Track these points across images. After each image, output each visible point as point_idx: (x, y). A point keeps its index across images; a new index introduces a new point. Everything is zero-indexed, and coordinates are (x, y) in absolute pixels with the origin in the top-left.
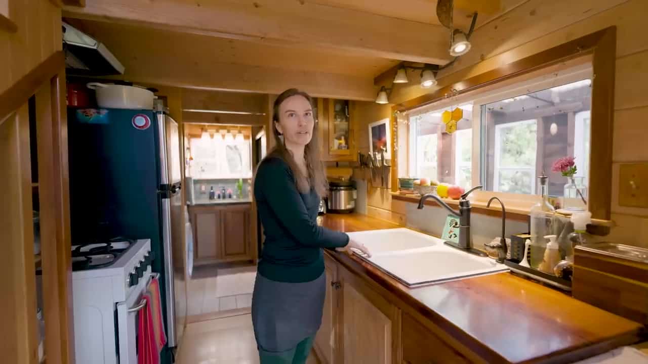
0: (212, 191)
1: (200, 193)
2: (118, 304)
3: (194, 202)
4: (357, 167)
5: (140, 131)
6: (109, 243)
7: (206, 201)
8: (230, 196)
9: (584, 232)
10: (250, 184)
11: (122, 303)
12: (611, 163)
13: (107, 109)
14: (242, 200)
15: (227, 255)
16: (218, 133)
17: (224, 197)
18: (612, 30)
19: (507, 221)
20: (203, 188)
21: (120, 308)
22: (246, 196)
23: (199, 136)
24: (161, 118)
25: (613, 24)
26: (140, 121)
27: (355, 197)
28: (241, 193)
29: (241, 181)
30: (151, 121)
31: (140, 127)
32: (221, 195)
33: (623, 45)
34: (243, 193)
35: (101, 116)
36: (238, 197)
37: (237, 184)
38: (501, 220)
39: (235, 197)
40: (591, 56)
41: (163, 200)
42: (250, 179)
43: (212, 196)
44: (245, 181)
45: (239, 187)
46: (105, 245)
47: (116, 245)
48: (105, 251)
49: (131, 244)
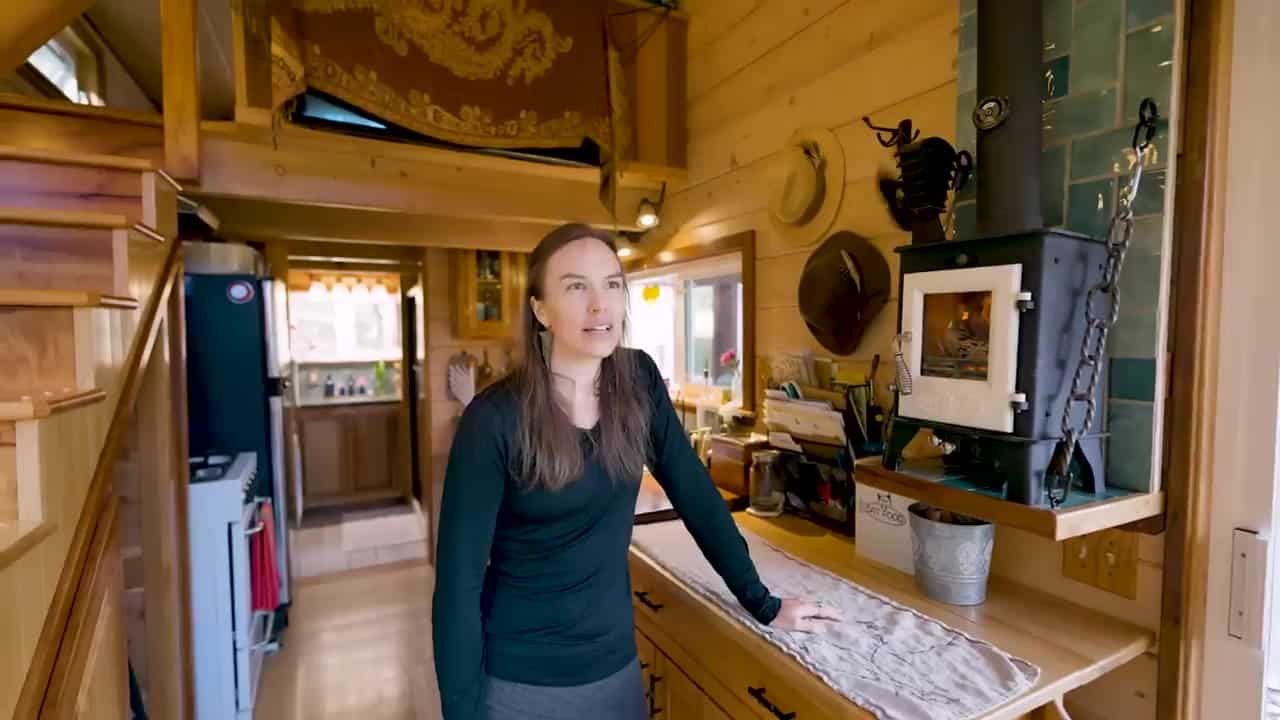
0: (330, 383)
1: (309, 386)
2: (232, 525)
3: (299, 402)
5: (238, 305)
7: (317, 399)
8: (362, 391)
9: (731, 423)
10: (398, 372)
11: (238, 522)
12: (754, 357)
13: (191, 275)
14: (383, 397)
15: (358, 489)
16: (339, 285)
17: (351, 392)
18: (751, 234)
20: (314, 377)
21: (234, 529)
22: (392, 390)
23: (306, 288)
24: (267, 286)
25: (752, 228)
26: (239, 292)
28: (382, 387)
29: (382, 365)
30: (255, 290)
31: (238, 300)
32: (347, 389)
34: (385, 384)
36: (377, 391)
37: (374, 370)
39: (370, 392)
40: (740, 253)
41: (272, 399)
42: (398, 362)
43: (329, 391)
44: (389, 365)
45: (379, 376)
46: (202, 459)
48: (204, 465)
49: (234, 457)
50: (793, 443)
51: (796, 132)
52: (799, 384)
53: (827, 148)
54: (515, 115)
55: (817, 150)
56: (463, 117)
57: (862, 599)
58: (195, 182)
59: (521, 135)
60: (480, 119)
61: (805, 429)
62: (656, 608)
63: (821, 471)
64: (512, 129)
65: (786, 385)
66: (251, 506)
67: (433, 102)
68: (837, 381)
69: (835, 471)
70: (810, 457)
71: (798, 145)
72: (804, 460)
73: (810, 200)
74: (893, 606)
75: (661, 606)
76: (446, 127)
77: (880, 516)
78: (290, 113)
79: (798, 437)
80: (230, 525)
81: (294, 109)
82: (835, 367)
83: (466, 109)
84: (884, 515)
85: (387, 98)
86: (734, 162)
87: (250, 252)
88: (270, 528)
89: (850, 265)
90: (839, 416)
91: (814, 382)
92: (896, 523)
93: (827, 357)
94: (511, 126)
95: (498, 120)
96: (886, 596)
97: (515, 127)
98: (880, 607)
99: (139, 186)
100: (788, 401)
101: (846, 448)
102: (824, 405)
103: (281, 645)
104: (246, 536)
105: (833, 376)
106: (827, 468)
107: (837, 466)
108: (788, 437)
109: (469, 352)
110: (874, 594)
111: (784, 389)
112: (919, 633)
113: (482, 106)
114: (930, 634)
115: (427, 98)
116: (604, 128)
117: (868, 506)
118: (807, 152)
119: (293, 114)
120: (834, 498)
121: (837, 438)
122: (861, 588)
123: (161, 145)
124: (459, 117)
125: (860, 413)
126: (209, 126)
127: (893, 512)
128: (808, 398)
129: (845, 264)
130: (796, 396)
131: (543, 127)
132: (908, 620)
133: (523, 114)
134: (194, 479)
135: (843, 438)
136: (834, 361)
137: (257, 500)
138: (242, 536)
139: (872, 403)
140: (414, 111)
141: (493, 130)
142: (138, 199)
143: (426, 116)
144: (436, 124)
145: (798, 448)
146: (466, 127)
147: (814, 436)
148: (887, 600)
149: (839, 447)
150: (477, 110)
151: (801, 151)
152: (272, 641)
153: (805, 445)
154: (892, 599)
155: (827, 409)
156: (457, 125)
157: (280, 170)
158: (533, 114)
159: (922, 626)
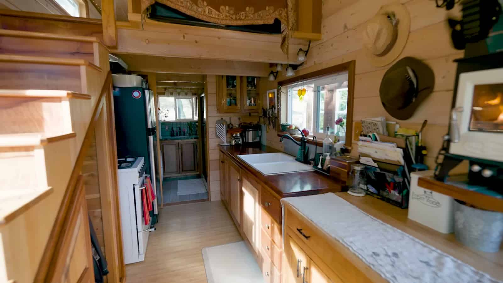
2: (135, 185)
3: (161, 137)
4: (261, 117)
5: (136, 99)
6: (126, 158)
8: (184, 133)
9: (339, 151)
10: (197, 126)
11: (137, 185)
12: (352, 121)
13: (119, 87)
15: (183, 171)
17: (180, 134)
18: (354, 62)
19: (317, 147)
20: (167, 128)
21: (135, 187)
23: (163, 94)
24: (147, 92)
25: (354, 59)
26: (136, 94)
27: (260, 135)
30: (142, 94)
31: (136, 97)
32: (178, 132)
33: (359, 69)
35: (116, 92)
38: (315, 146)
39: (187, 134)
40: (347, 72)
41: (149, 136)
42: (197, 122)
43: (172, 133)
46: (124, 159)
47: (128, 160)
48: (125, 162)
49: (136, 159)
50: (373, 162)
51: (381, 8)
52: (378, 134)
53: (400, 14)
54: (244, 10)
55: (394, 16)
56: (221, 12)
57: (419, 247)
58: (115, 47)
59: (247, 18)
60: (228, 12)
61: (380, 156)
62: (307, 237)
63: (387, 176)
64: (243, 16)
65: (371, 135)
66: (142, 178)
67: (208, 5)
68: (398, 133)
69: (395, 177)
70: (381, 169)
71: (383, 14)
72: (378, 170)
73: (389, 42)
74: (438, 253)
75: (309, 237)
76: (214, 16)
77: (425, 202)
78: (148, 14)
79: (375, 159)
80: (134, 185)
81: (150, 11)
82: (398, 126)
83: (222, 7)
84: (427, 201)
85: (188, 4)
86: (346, 27)
87: (139, 78)
88: (149, 187)
89: (411, 74)
90: (401, 151)
91: (386, 134)
92: (435, 206)
93: (393, 121)
94: (242, 14)
95: (237, 11)
96: (433, 246)
97: (244, 15)
98: (430, 252)
99: (93, 49)
100: (372, 142)
101: (404, 166)
102: (392, 145)
103: (155, 229)
104: (140, 189)
105: (396, 131)
106: (391, 175)
107: (397, 175)
108: (370, 159)
109: (224, 118)
110: (425, 244)
111: (370, 136)
112: (458, 272)
113: (229, 6)
114: (464, 272)
115: (205, 3)
116: (284, 14)
117: (418, 196)
118: (389, 17)
119: (150, 14)
120: (394, 189)
121: (398, 162)
122: (417, 240)
123: (101, 32)
124: (219, 11)
125: (412, 149)
126: (119, 23)
127: (433, 200)
128: (382, 141)
129: (408, 73)
130: (376, 140)
131: (256, 14)
132: (449, 262)
133: (247, 9)
134: (120, 167)
135: (402, 162)
136: (397, 123)
137: (144, 175)
138: (139, 190)
139: (420, 145)
140: (200, 10)
141: (234, 17)
142: (92, 54)
143: (205, 12)
144: (209, 15)
145: (375, 165)
146: (222, 16)
147: (386, 159)
148: (434, 248)
149: (400, 166)
150: (227, 8)
151: (386, 17)
152: (151, 228)
153: (379, 163)
154: (437, 248)
155: (393, 147)
156: (218, 15)
157: (147, 41)
158: (252, 8)
159: (458, 267)
